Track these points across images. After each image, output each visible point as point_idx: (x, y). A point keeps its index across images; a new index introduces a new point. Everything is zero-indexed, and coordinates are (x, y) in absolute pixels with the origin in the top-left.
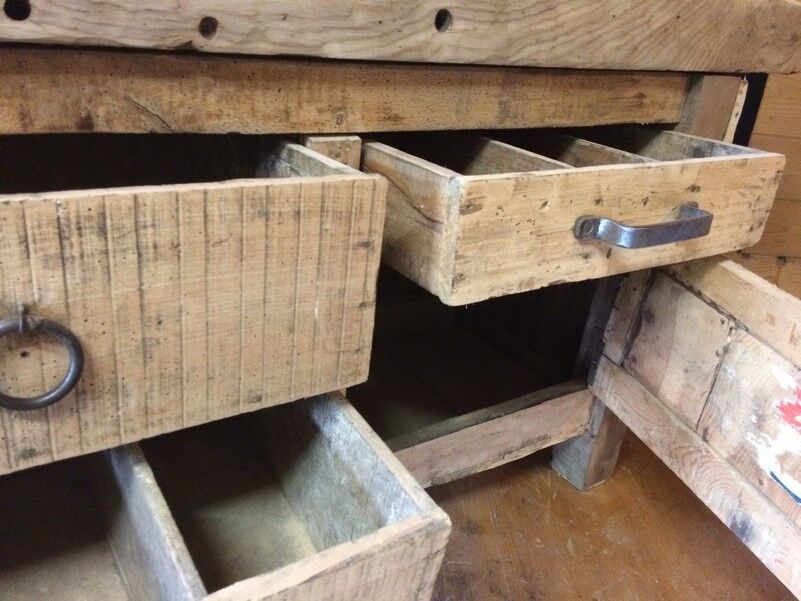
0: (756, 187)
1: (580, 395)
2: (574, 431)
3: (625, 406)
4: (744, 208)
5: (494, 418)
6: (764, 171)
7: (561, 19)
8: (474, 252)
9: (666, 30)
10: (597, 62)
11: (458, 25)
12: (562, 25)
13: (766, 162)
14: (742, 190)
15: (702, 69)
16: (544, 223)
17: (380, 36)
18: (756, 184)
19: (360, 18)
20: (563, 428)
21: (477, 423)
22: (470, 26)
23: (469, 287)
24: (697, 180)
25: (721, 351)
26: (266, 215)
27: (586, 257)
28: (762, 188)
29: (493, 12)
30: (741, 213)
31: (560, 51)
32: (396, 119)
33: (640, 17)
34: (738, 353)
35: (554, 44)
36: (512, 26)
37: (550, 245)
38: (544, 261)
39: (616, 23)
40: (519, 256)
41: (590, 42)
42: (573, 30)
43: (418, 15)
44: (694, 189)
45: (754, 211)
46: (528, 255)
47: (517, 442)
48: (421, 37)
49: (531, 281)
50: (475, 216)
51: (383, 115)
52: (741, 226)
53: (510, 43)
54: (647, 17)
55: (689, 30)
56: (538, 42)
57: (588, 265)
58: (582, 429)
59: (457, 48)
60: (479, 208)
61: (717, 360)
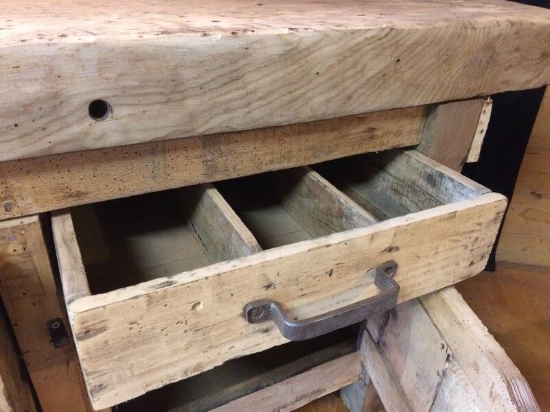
0: (473, 231)
1: (349, 357)
2: (349, 381)
3: (379, 380)
4: (460, 250)
5: (263, 388)
6: (479, 217)
7: (251, 87)
8: (111, 364)
9: (384, 75)
10: (305, 114)
11: (120, 111)
12: (255, 91)
13: (480, 210)
14: (453, 238)
15: (434, 101)
16: (199, 320)
17: (20, 137)
18: (472, 229)
20: (336, 381)
21: (246, 394)
22: (137, 110)
23: (115, 392)
24: (394, 242)
25: (441, 373)
27: (266, 331)
28: (480, 230)
29: (161, 93)
30: (457, 255)
31: (256, 114)
32: (79, 195)
33: (349, 69)
34: (452, 380)
35: (247, 110)
36: (192, 103)
37: (215, 333)
38: (211, 347)
39: (322, 78)
40: (174, 352)
41: (293, 100)
43: (64, 111)
44: (390, 250)
45: (472, 250)
46: (187, 349)
47: (291, 398)
48: (76, 129)
49: (199, 366)
50: (100, 338)
51: (62, 194)
52: (458, 264)
53: (192, 117)
54: (360, 67)
55: (413, 70)
57: (269, 337)
58: (356, 379)
59: (125, 131)
60: (103, 329)
61: (438, 379)
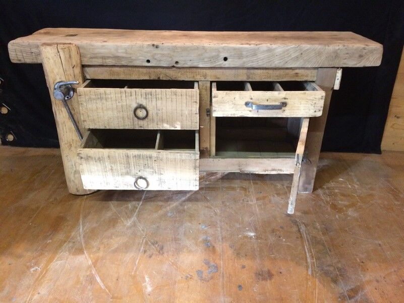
7: (259, 57)
9: (297, 58)
10: (273, 66)
11: (229, 60)
12: (260, 58)
19: (206, 60)
22: (233, 60)
26: (176, 95)
29: (238, 57)
31: (260, 64)
33: (286, 55)
36: (244, 59)
39: (278, 57)
41: (270, 61)
42: (264, 59)
43: (219, 58)
48: (221, 62)
50: (216, 99)
53: (244, 63)
54: (289, 55)
55: (307, 57)
56: (253, 62)
59: (230, 64)
60: (217, 97)
